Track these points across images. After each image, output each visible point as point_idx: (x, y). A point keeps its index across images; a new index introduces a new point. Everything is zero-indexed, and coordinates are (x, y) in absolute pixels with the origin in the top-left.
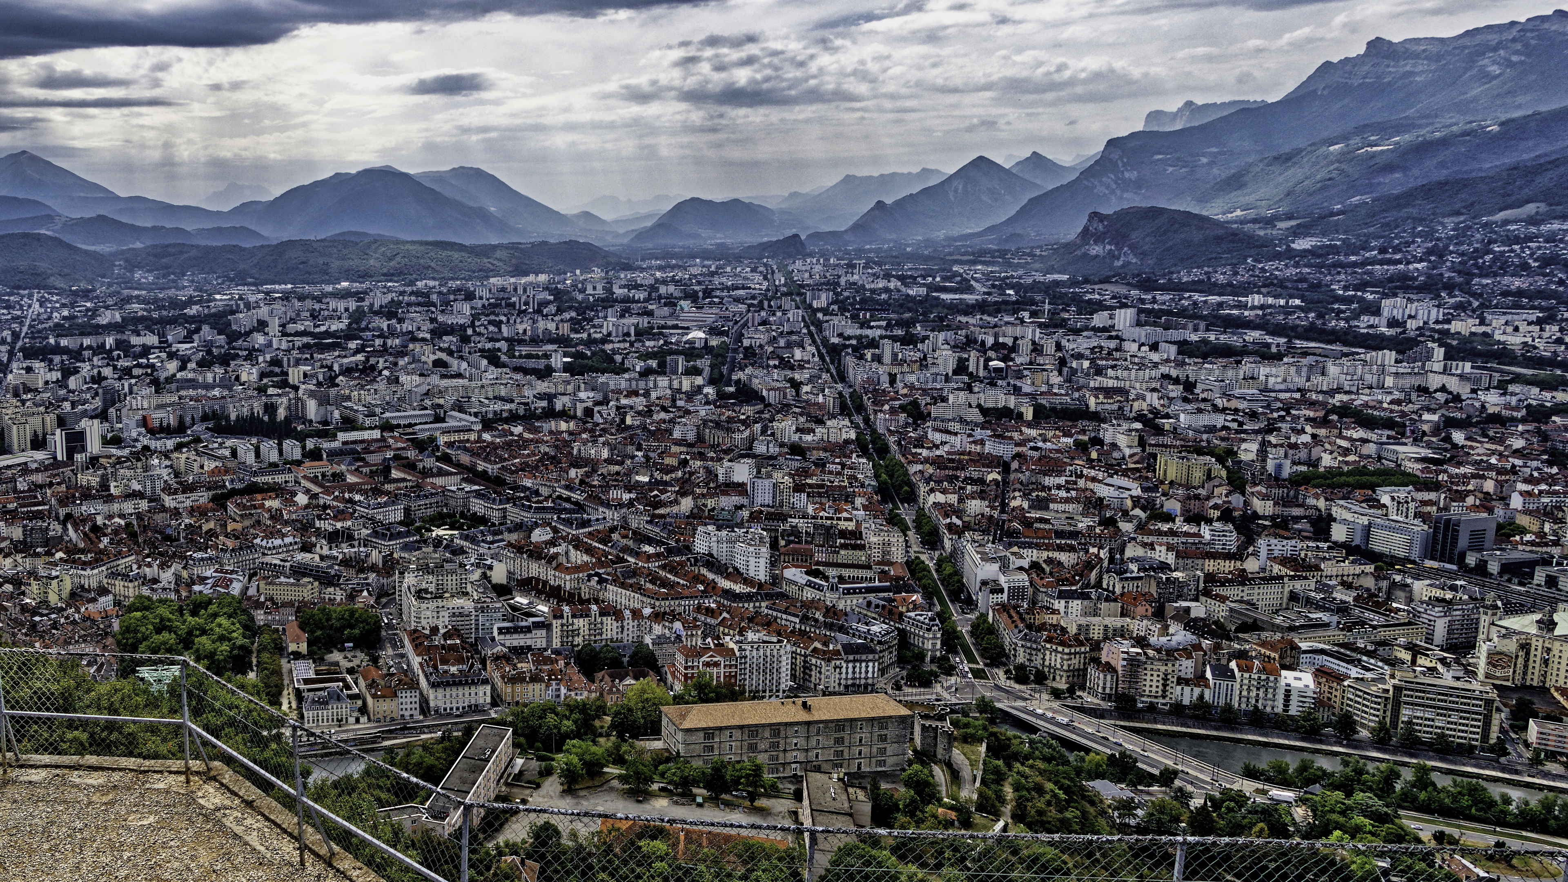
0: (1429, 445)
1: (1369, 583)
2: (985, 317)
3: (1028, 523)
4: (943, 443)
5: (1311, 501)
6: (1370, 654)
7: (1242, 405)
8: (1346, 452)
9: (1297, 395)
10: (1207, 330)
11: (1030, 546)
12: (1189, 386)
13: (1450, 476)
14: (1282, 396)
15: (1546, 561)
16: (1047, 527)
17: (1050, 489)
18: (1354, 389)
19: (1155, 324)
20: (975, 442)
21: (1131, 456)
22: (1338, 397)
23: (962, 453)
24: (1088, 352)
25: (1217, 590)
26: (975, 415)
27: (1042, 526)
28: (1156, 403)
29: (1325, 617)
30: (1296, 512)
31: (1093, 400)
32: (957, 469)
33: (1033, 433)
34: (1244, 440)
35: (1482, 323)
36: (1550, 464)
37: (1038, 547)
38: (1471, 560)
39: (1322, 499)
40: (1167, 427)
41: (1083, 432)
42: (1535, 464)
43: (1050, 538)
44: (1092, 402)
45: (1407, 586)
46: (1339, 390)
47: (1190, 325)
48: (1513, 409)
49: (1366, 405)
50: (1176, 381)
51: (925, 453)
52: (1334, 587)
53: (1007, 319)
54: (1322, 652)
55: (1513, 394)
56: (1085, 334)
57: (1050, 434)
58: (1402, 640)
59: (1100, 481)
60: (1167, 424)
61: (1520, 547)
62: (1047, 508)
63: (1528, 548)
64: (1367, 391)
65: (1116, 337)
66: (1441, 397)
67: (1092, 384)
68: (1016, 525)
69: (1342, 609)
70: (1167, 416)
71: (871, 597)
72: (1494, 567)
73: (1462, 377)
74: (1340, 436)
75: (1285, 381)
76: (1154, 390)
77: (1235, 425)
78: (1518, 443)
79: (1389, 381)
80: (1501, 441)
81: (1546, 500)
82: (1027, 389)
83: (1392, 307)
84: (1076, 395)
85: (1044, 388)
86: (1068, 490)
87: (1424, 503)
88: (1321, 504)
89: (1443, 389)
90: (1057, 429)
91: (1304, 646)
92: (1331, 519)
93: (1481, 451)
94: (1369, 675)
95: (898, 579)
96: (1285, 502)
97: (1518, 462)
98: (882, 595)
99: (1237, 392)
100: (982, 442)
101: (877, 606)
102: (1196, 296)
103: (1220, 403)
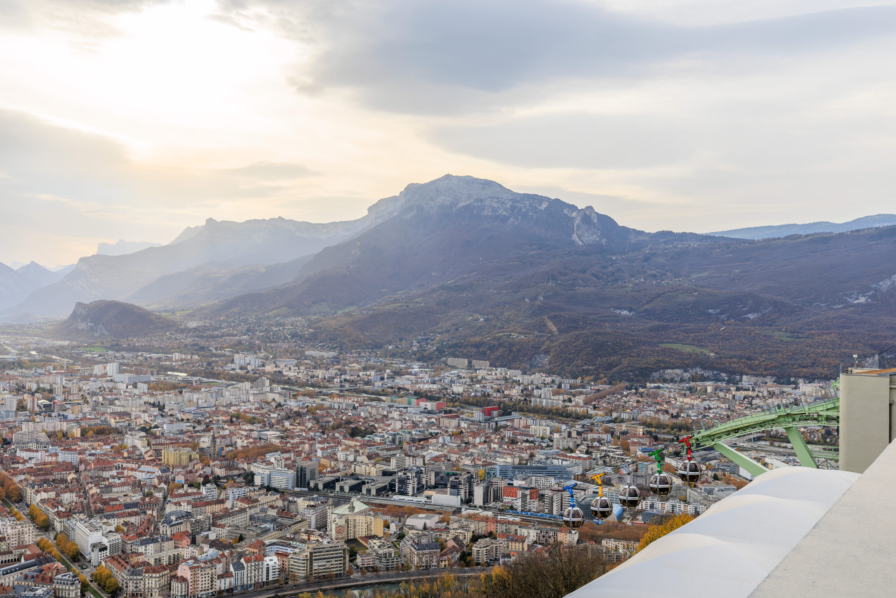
0: (277, 430)
1: (280, 503)
2: (24, 371)
3: (105, 503)
4: (31, 459)
5: (241, 466)
6: (293, 539)
7: (190, 417)
8: (247, 437)
9: (214, 409)
10: (158, 374)
11: (113, 516)
12: (161, 408)
13: (292, 444)
14: (208, 410)
15: (338, 480)
16: (118, 503)
17: (108, 479)
18: (237, 403)
19: (130, 372)
20: (50, 455)
21: (146, 453)
22: (233, 408)
23: (45, 464)
24: (98, 391)
25: (219, 522)
26: (43, 437)
27: (114, 503)
28: (148, 419)
29: (268, 526)
30: (236, 472)
31: (113, 420)
32: (47, 474)
33: (86, 445)
34: (201, 436)
35: (276, 366)
36: (323, 433)
37: (118, 516)
38: (312, 485)
39: (246, 464)
40: (158, 434)
41: (115, 441)
42: (318, 434)
43: (122, 509)
44: (113, 422)
45: (295, 502)
46: (231, 405)
47: (149, 372)
48: (302, 408)
49: (245, 412)
50: (154, 405)
51: (21, 466)
52: (267, 509)
53: (39, 371)
54: (274, 544)
55: (300, 401)
56: (92, 379)
57: (96, 444)
58: (303, 530)
59: (135, 470)
60: (158, 431)
61: (327, 475)
62: (111, 492)
63: (330, 475)
64: (243, 404)
65: (112, 381)
66: (274, 404)
67: (109, 411)
68: (99, 505)
69: (273, 520)
70: (156, 427)
71: (25, 571)
72: (321, 487)
73: (280, 394)
74: (240, 429)
75: (206, 401)
76: (144, 412)
77: (191, 429)
78: (309, 425)
79: (251, 398)
80: (303, 425)
81: (329, 451)
82: (71, 416)
83: (240, 359)
84: (103, 418)
85: (80, 416)
86: (119, 479)
87: (287, 459)
88: (246, 466)
89: (274, 400)
90: (99, 441)
91: (267, 542)
92: (252, 475)
93: (297, 430)
94: (297, 550)
95: (38, 556)
96: (229, 468)
97: (312, 434)
98: (33, 568)
99: (187, 409)
100: (56, 455)
101: (33, 577)
102: (145, 354)
103: (180, 416)
